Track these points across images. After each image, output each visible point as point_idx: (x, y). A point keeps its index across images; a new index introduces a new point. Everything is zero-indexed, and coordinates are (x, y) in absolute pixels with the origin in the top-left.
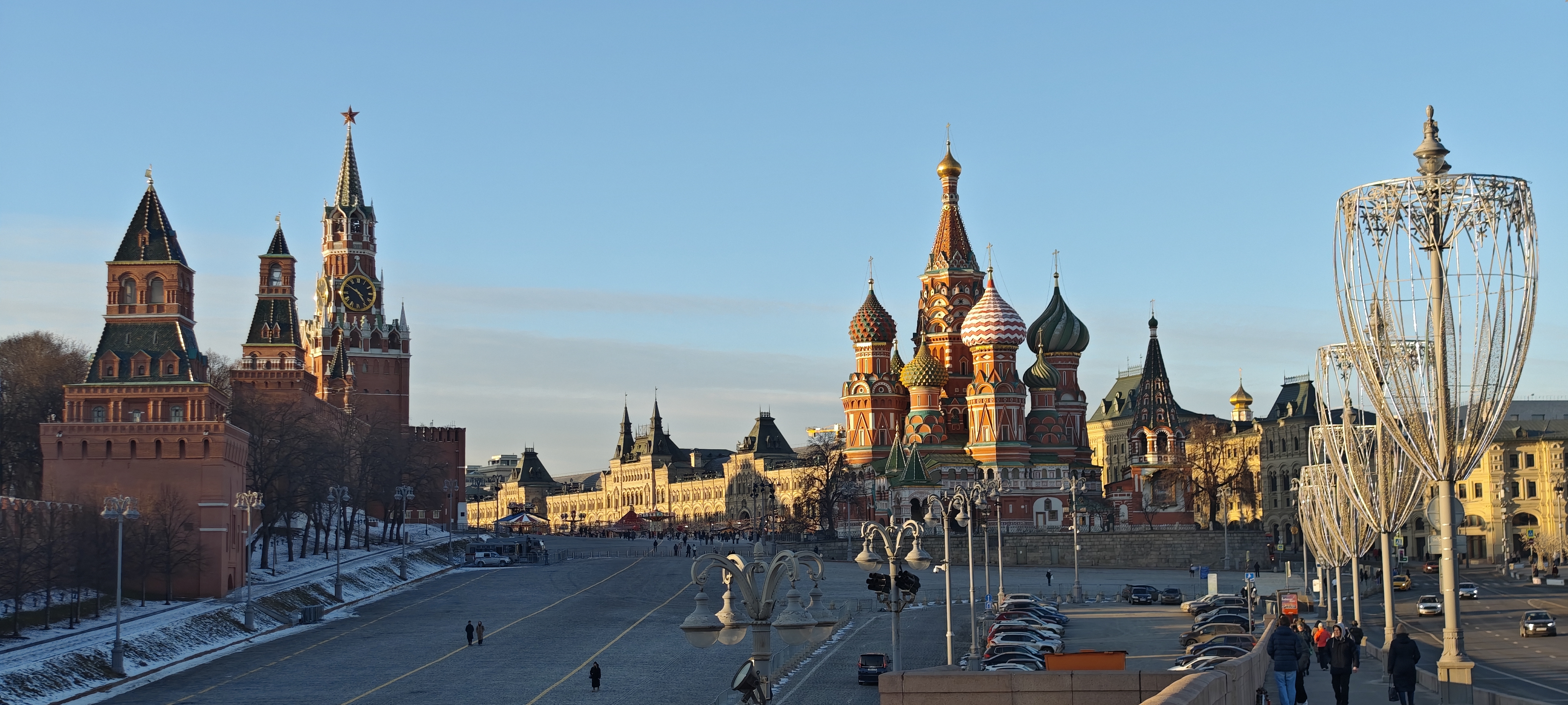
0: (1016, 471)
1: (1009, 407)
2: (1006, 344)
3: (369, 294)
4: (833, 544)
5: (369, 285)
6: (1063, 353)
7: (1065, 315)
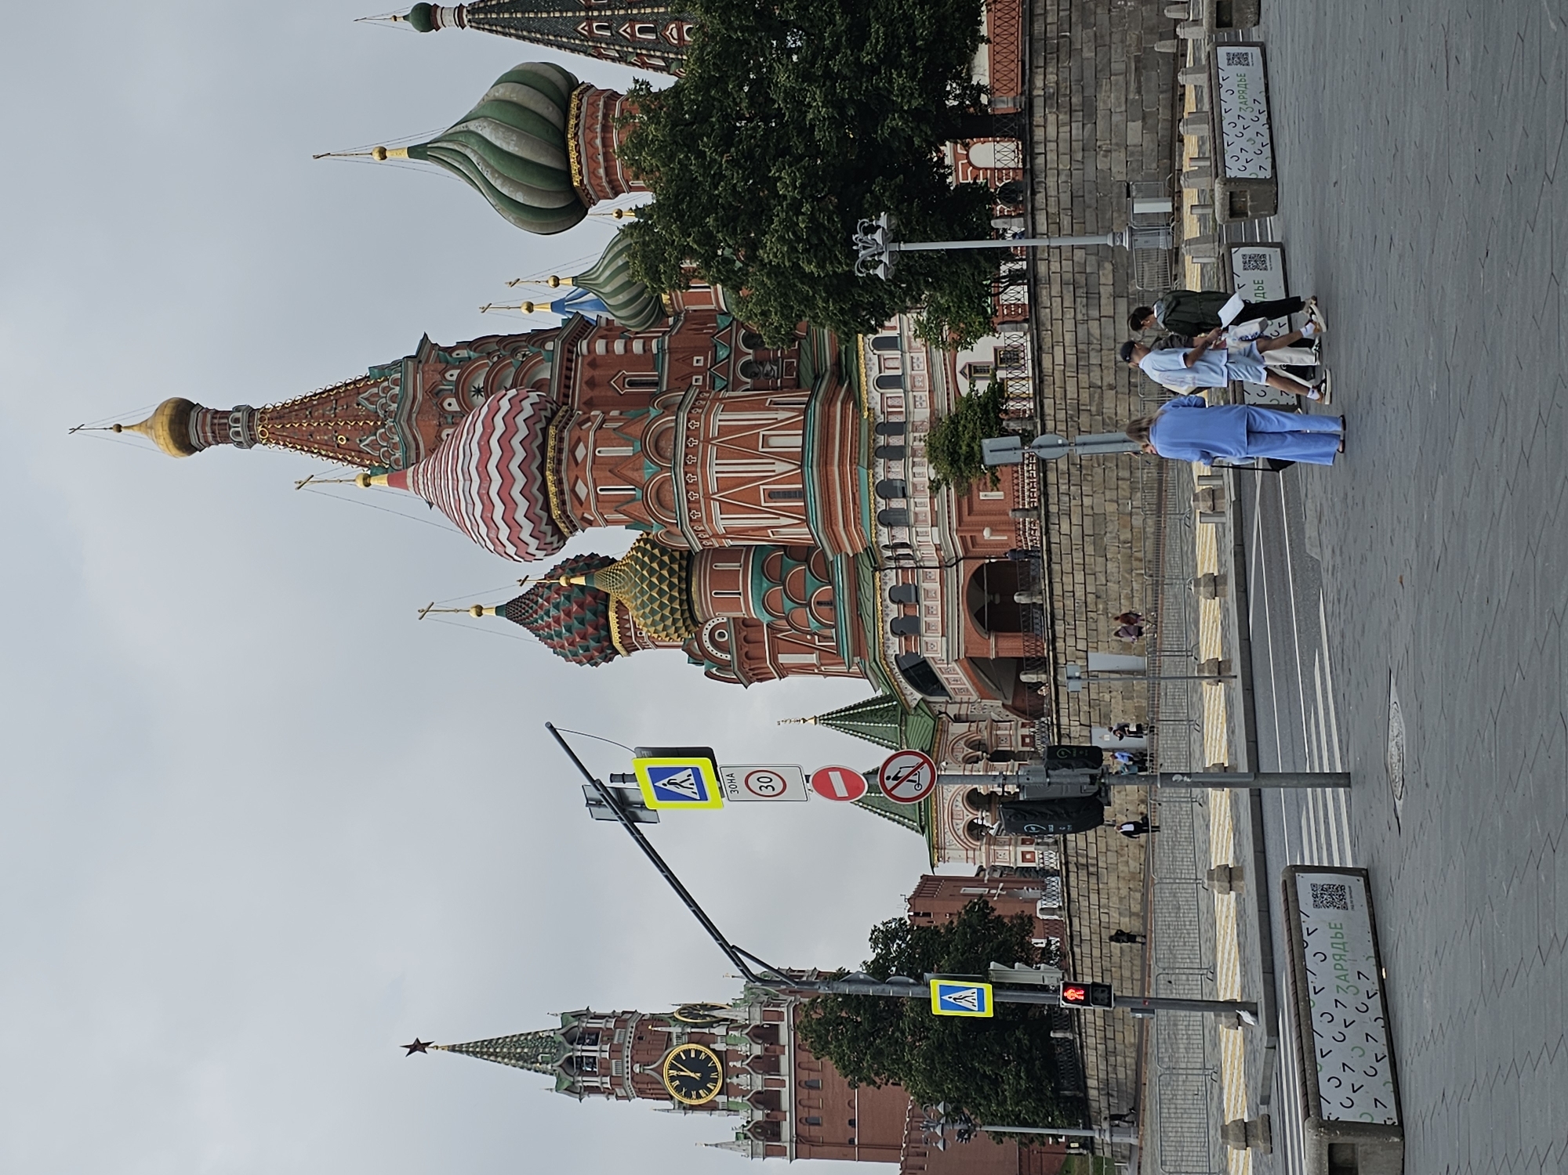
3: (693, 1055)
5: (679, 1055)
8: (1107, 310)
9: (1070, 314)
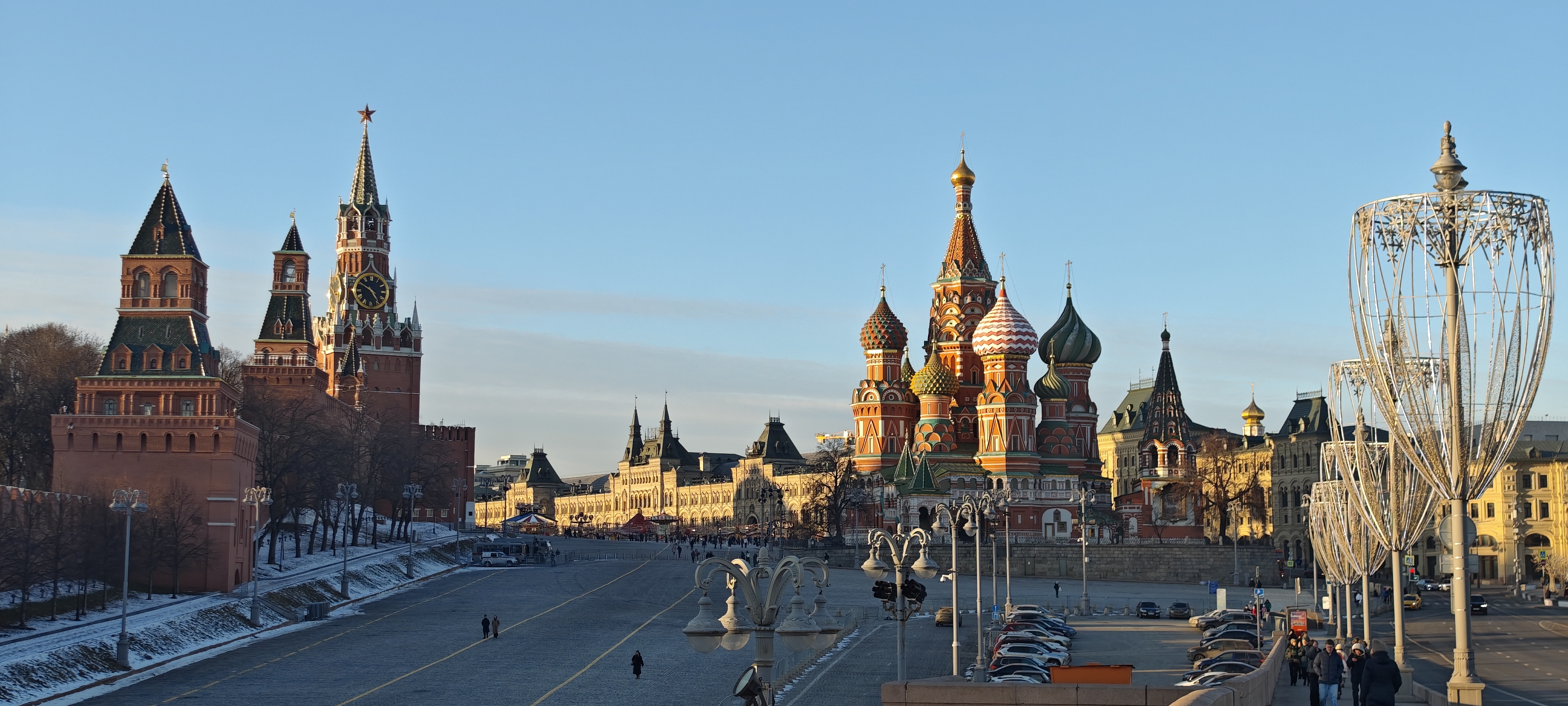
0: (1025, 482)
1: (1019, 418)
2: (1017, 354)
3: (382, 292)
4: (840, 551)
5: (383, 283)
6: (1074, 364)
7: (1077, 326)
8: (1195, 567)
9: (1193, 556)
